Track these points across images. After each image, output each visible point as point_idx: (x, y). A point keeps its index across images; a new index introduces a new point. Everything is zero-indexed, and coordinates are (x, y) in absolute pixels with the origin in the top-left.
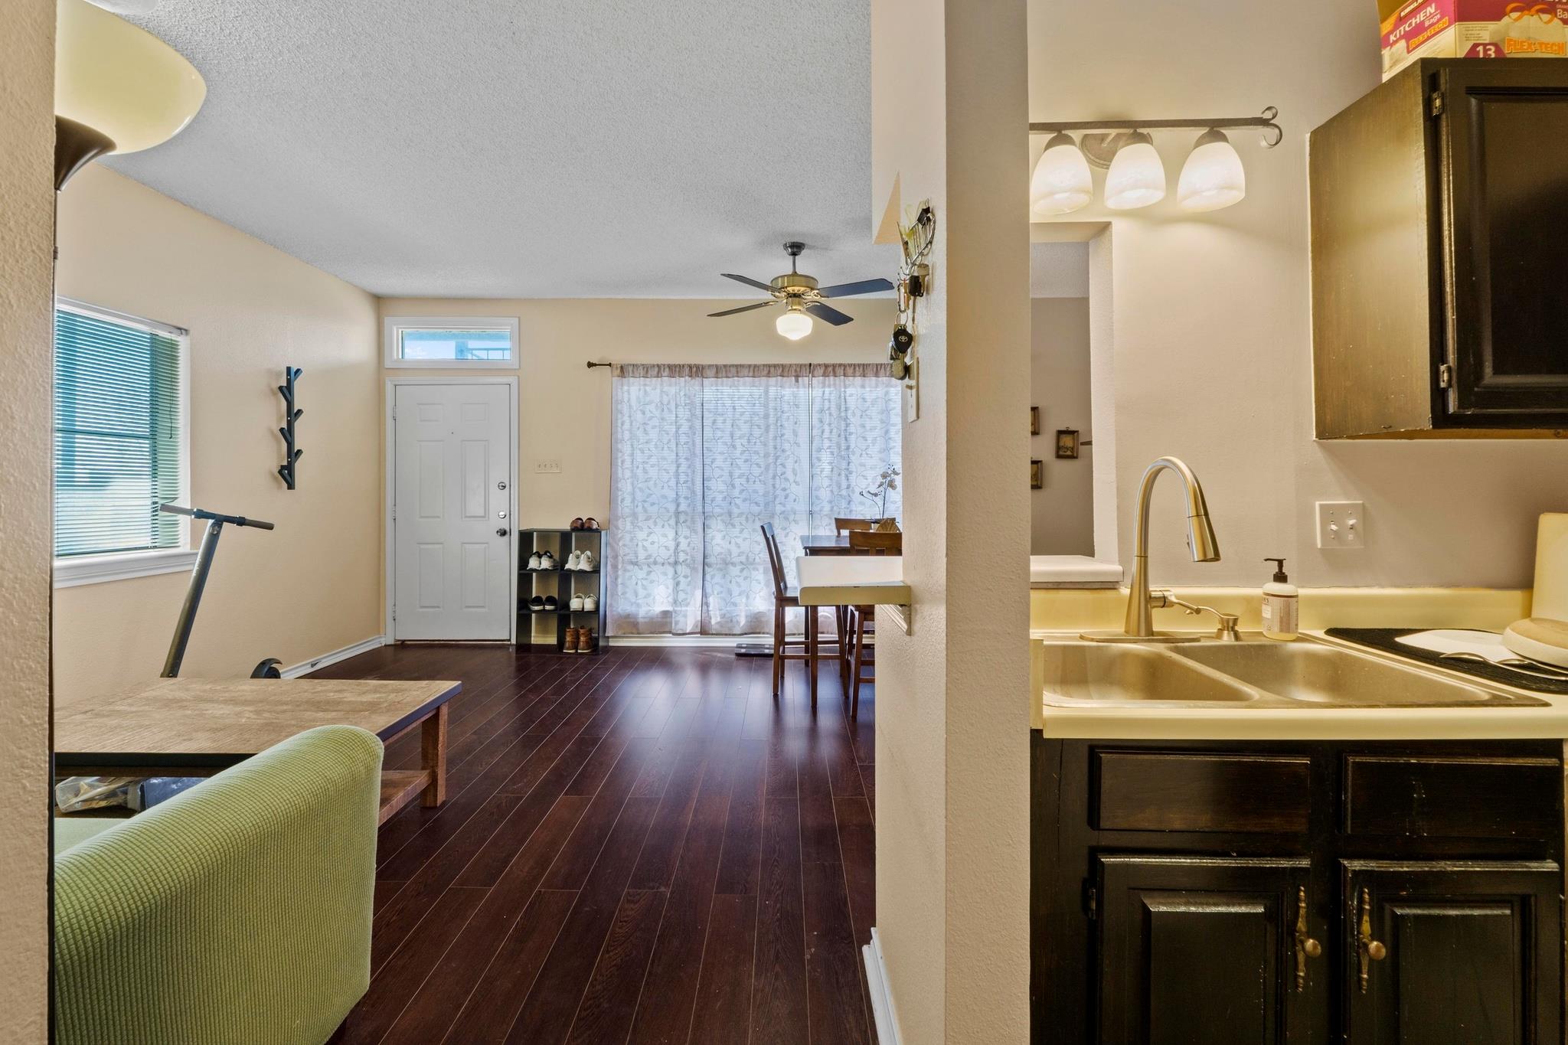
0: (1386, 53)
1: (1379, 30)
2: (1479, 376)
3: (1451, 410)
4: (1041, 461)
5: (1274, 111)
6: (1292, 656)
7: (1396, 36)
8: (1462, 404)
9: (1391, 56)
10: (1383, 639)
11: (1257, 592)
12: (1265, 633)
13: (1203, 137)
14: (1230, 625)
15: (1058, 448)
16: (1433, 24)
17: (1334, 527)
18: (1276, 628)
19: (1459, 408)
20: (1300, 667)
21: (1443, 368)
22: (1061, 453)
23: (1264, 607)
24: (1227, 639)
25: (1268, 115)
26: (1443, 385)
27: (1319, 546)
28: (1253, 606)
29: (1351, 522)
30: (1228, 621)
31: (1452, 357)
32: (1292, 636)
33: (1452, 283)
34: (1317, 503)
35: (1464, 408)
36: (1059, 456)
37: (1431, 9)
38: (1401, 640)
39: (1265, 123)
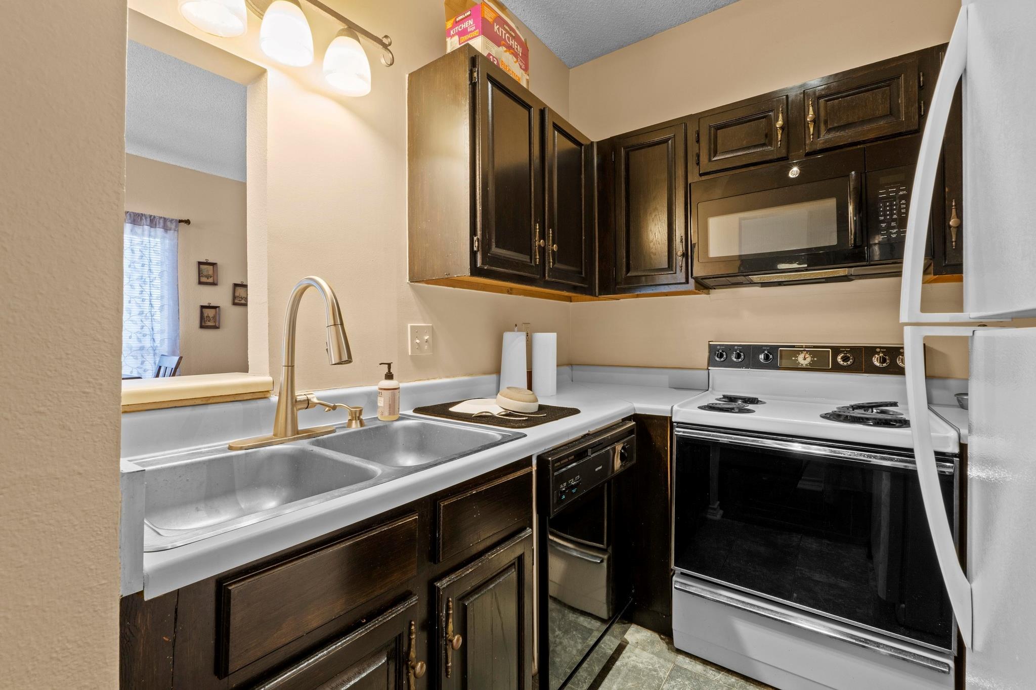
0: (448, 40)
1: (445, 25)
2: (490, 248)
3: (479, 266)
4: (218, 307)
5: (389, 40)
6: (396, 431)
7: (454, 32)
8: (483, 263)
9: (451, 43)
10: (442, 410)
11: (374, 388)
12: (379, 418)
13: (343, 30)
14: (357, 416)
15: (234, 297)
16: (471, 32)
17: (418, 341)
18: (387, 413)
19: (482, 264)
20: (401, 439)
21: (475, 238)
22: (236, 301)
23: (379, 398)
24: (355, 427)
25: (386, 41)
26: (475, 249)
27: (410, 354)
28: (371, 398)
29: (426, 338)
30: (355, 412)
31: (479, 232)
32: (396, 417)
33: (480, 188)
34: (409, 325)
35: (484, 265)
36: (234, 304)
37: (471, 22)
38: (453, 409)
39: (385, 46)
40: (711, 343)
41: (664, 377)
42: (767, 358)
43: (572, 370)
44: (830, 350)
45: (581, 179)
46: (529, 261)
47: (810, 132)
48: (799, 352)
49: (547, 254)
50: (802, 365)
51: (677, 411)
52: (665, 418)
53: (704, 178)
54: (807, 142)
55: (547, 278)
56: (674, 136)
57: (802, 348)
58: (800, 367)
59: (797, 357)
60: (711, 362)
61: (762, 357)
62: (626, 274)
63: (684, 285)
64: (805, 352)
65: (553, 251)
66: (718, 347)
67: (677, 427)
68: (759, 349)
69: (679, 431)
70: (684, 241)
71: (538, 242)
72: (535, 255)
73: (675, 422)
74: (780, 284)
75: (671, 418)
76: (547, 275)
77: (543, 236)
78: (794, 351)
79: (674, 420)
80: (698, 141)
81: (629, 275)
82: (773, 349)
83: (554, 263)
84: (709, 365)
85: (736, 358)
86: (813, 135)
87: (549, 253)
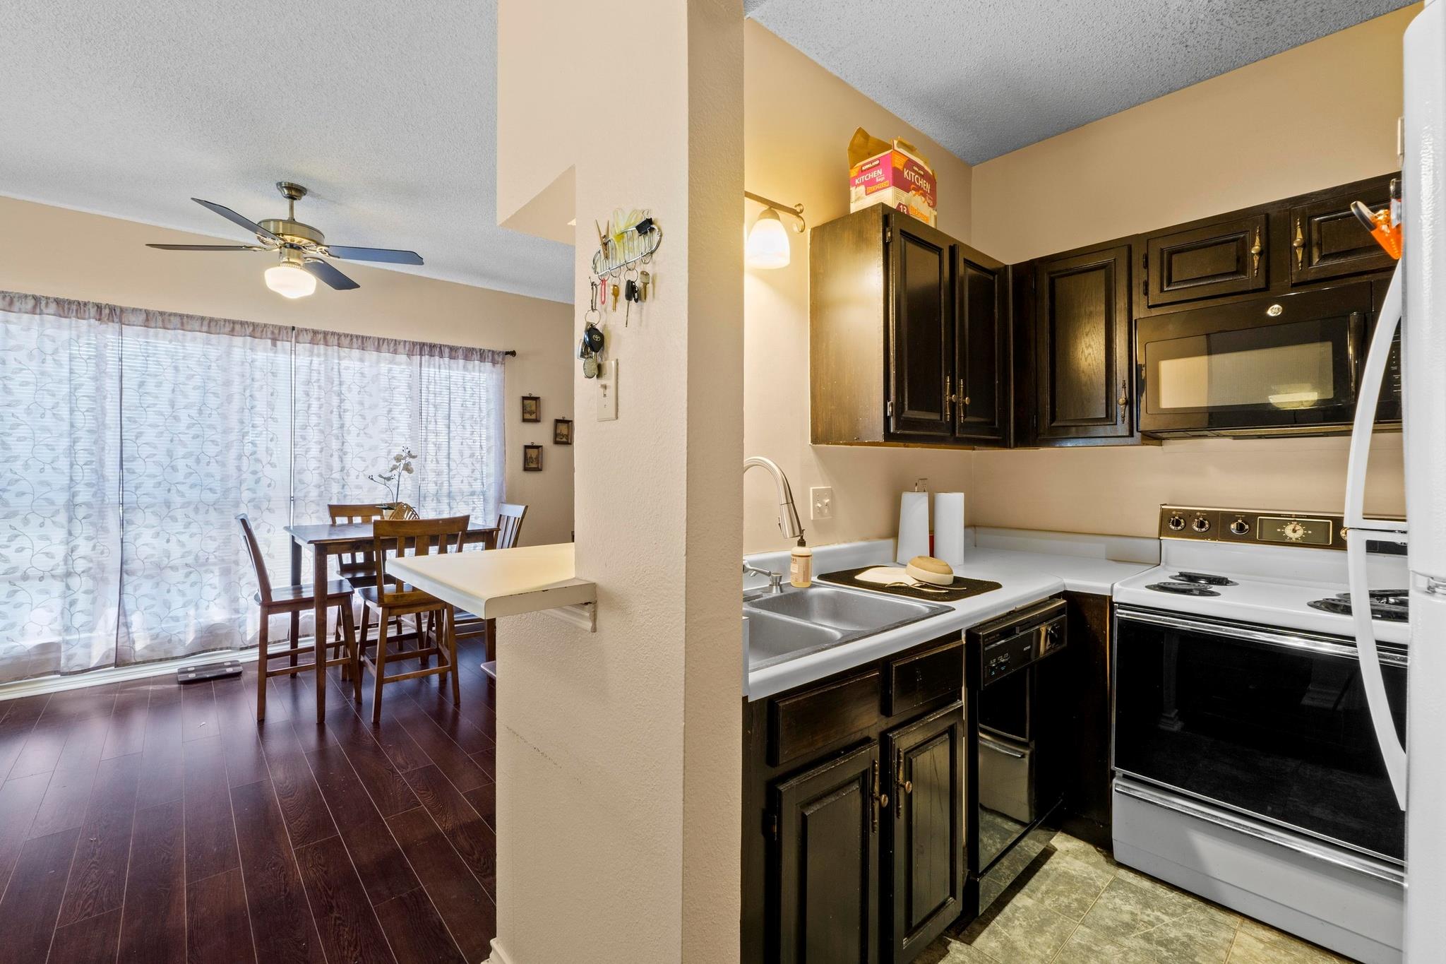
0: (853, 189)
1: (849, 174)
2: (903, 411)
3: (892, 431)
4: (541, 446)
5: (801, 208)
6: (812, 597)
7: (859, 181)
8: (897, 428)
9: (856, 192)
10: (847, 577)
11: (787, 553)
12: (792, 584)
13: (764, 212)
14: (777, 582)
15: (556, 435)
16: (880, 182)
17: (819, 505)
18: (801, 580)
19: (895, 429)
20: (816, 605)
21: (888, 403)
22: (558, 439)
23: (792, 565)
24: (775, 592)
25: (798, 209)
26: (889, 414)
27: (812, 519)
28: (784, 563)
29: (827, 501)
30: (776, 578)
31: (893, 397)
32: (808, 584)
33: (893, 350)
34: (811, 488)
35: (900, 430)
36: (556, 443)
37: (880, 172)
38: (858, 577)
39: (797, 214)
40: (1163, 507)
41: (1100, 546)
42: (1241, 528)
43: (975, 533)
44: (1331, 522)
46: (939, 418)
47: (1297, 259)
48: (1286, 523)
49: (957, 408)
50: (1291, 539)
51: (1119, 590)
52: (1104, 597)
53: (1155, 312)
54: (1294, 271)
55: (957, 435)
56: (1115, 260)
57: (1292, 518)
58: (1288, 541)
59: (1284, 528)
60: (1163, 530)
61: (1233, 526)
62: (1051, 423)
63: (1127, 439)
64: (1295, 523)
65: (964, 403)
66: (1174, 513)
67: (1119, 608)
68: (1231, 517)
69: (1121, 613)
70: (1127, 386)
71: (948, 397)
72: (946, 411)
73: (1116, 603)
74: (1260, 437)
75: (1111, 597)
76: (957, 431)
77: (953, 391)
78: (1281, 520)
79: (1114, 600)
80: (1146, 266)
81: (1053, 425)
82: (1250, 518)
83: (964, 418)
84: (1160, 534)
85: (1198, 527)
86: (1302, 262)
87: (959, 407)
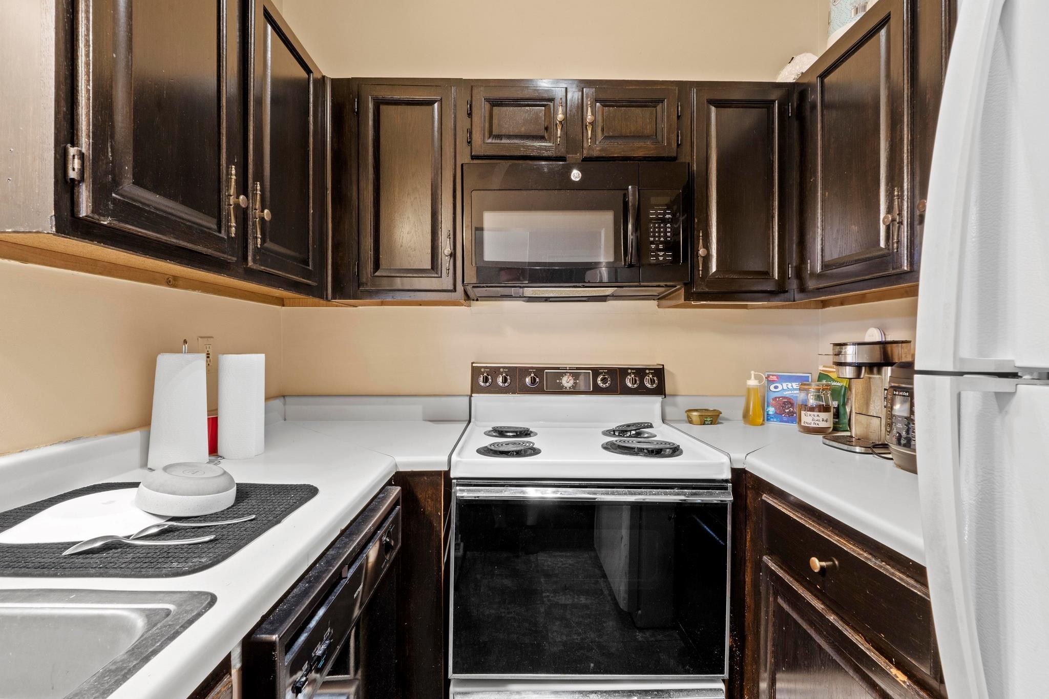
3: (82, 214)
8: (98, 209)
19: (93, 212)
21: (72, 151)
26: (73, 174)
31: (84, 140)
35: (100, 214)
38: (7, 536)
40: (474, 365)
41: (417, 407)
42: (533, 381)
43: (285, 404)
44: (590, 371)
45: (308, 122)
46: (215, 227)
47: (588, 134)
48: (563, 374)
49: (250, 223)
50: (566, 388)
51: (457, 462)
52: (438, 473)
53: (475, 161)
54: (585, 145)
55: (250, 263)
56: (441, 99)
57: (567, 370)
58: (564, 390)
59: (561, 379)
60: (475, 389)
61: (528, 380)
62: (375, 272)
63: (450, 293)
64: (568, 374)
65: (262, 219)
66: (483, 370)
67: (458, 485)
68: (525, 371)
69: (463, 493)
70: (452, 236)
71: (233, 198)
72: (229, 221)
73: (455, 479)
74: (547, 299)
75: (447, 473)
76: (250, 258)
77: (243, 188)
78: (559, 372)
79: (452, 476)
80: (470, 115)
81: (377, 274)
82: (539, 371)
83: (263, 240)
84: (472, 392)
85: (502, 383)
86: (591, 138)
87: (254, 224)
